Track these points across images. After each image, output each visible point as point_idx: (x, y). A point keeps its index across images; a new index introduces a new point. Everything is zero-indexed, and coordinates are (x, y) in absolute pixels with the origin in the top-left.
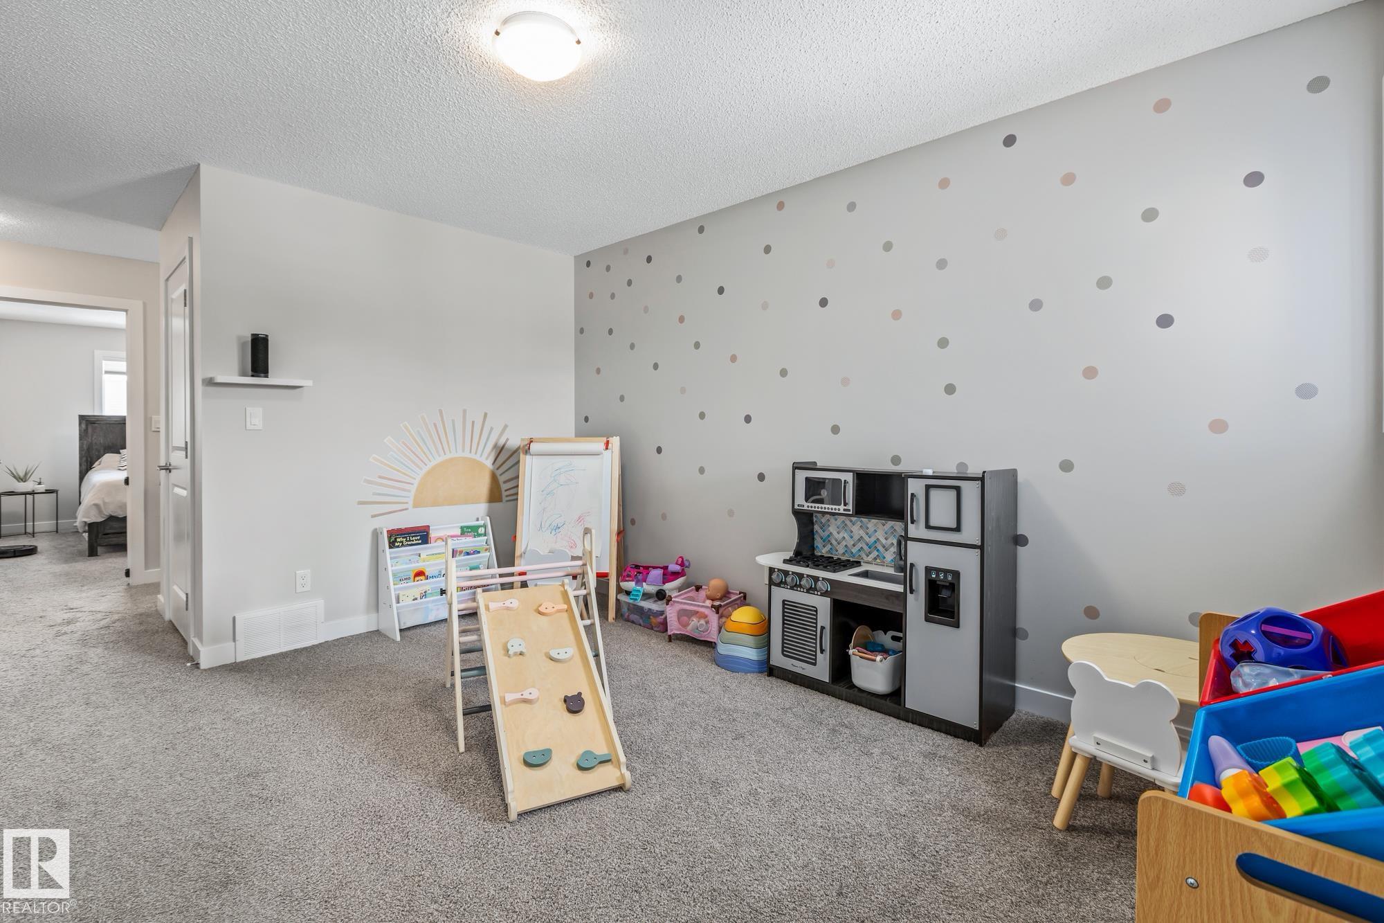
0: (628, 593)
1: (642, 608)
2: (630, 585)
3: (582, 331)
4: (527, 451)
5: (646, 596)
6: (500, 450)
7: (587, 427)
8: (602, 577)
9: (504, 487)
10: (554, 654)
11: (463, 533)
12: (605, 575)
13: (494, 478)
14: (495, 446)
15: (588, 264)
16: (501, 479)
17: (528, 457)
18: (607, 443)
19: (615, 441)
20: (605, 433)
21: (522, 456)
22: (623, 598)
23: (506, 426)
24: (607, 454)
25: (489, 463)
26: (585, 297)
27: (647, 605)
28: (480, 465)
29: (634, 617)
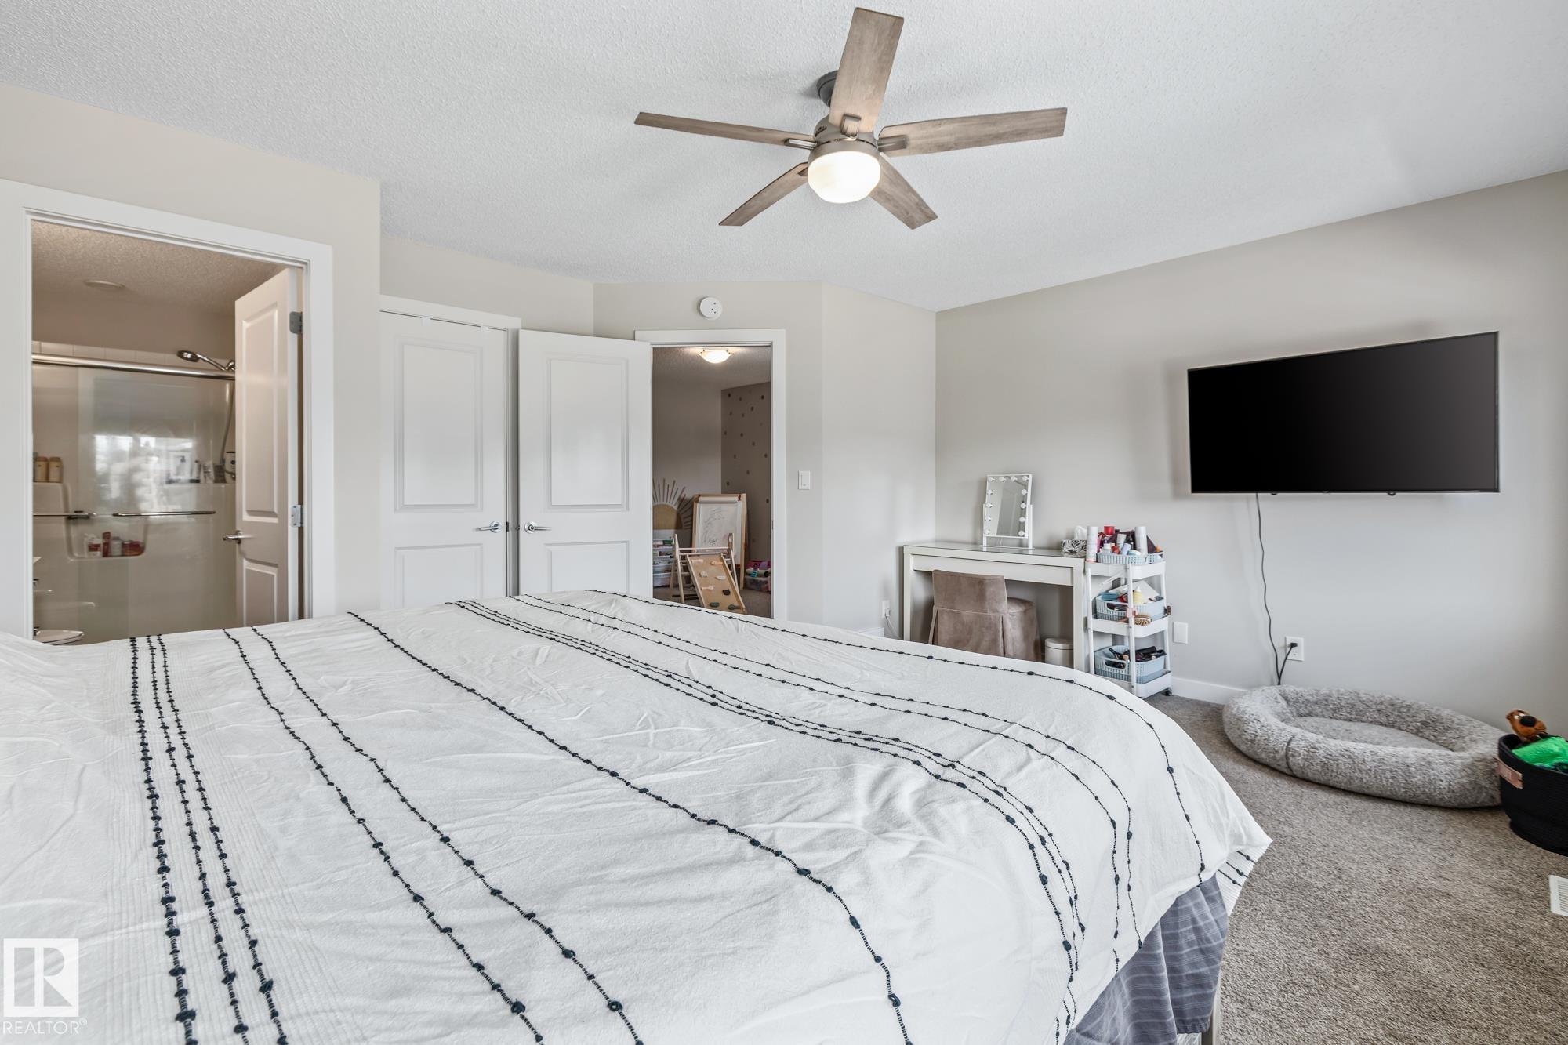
0: (750, 575)
1: (757, 581)
2: (751, 570)
3: (725, 433)
4: (697, 501)
5: (759, 575)
6: (681, 501)
7: (729, 488)
8: (738, 567)
9: (683, 521)
10: (718, 577)
11: (664, 544)
12: (739, 566)
13: (678, 516)
14: (679, 499)
15: (729, 395)
16: (682, 517)
17: (698, 505)
18: (740, 497)
19: (744, 496)
20: (737, 491)
21: (695, 504)
22: (748, 577)
23: (684, 488)
24: (740, 503)
25: (676, 508)
26: (728, 414)
27: (759, 579)
28: (673, 509)
29: (753, 587)
